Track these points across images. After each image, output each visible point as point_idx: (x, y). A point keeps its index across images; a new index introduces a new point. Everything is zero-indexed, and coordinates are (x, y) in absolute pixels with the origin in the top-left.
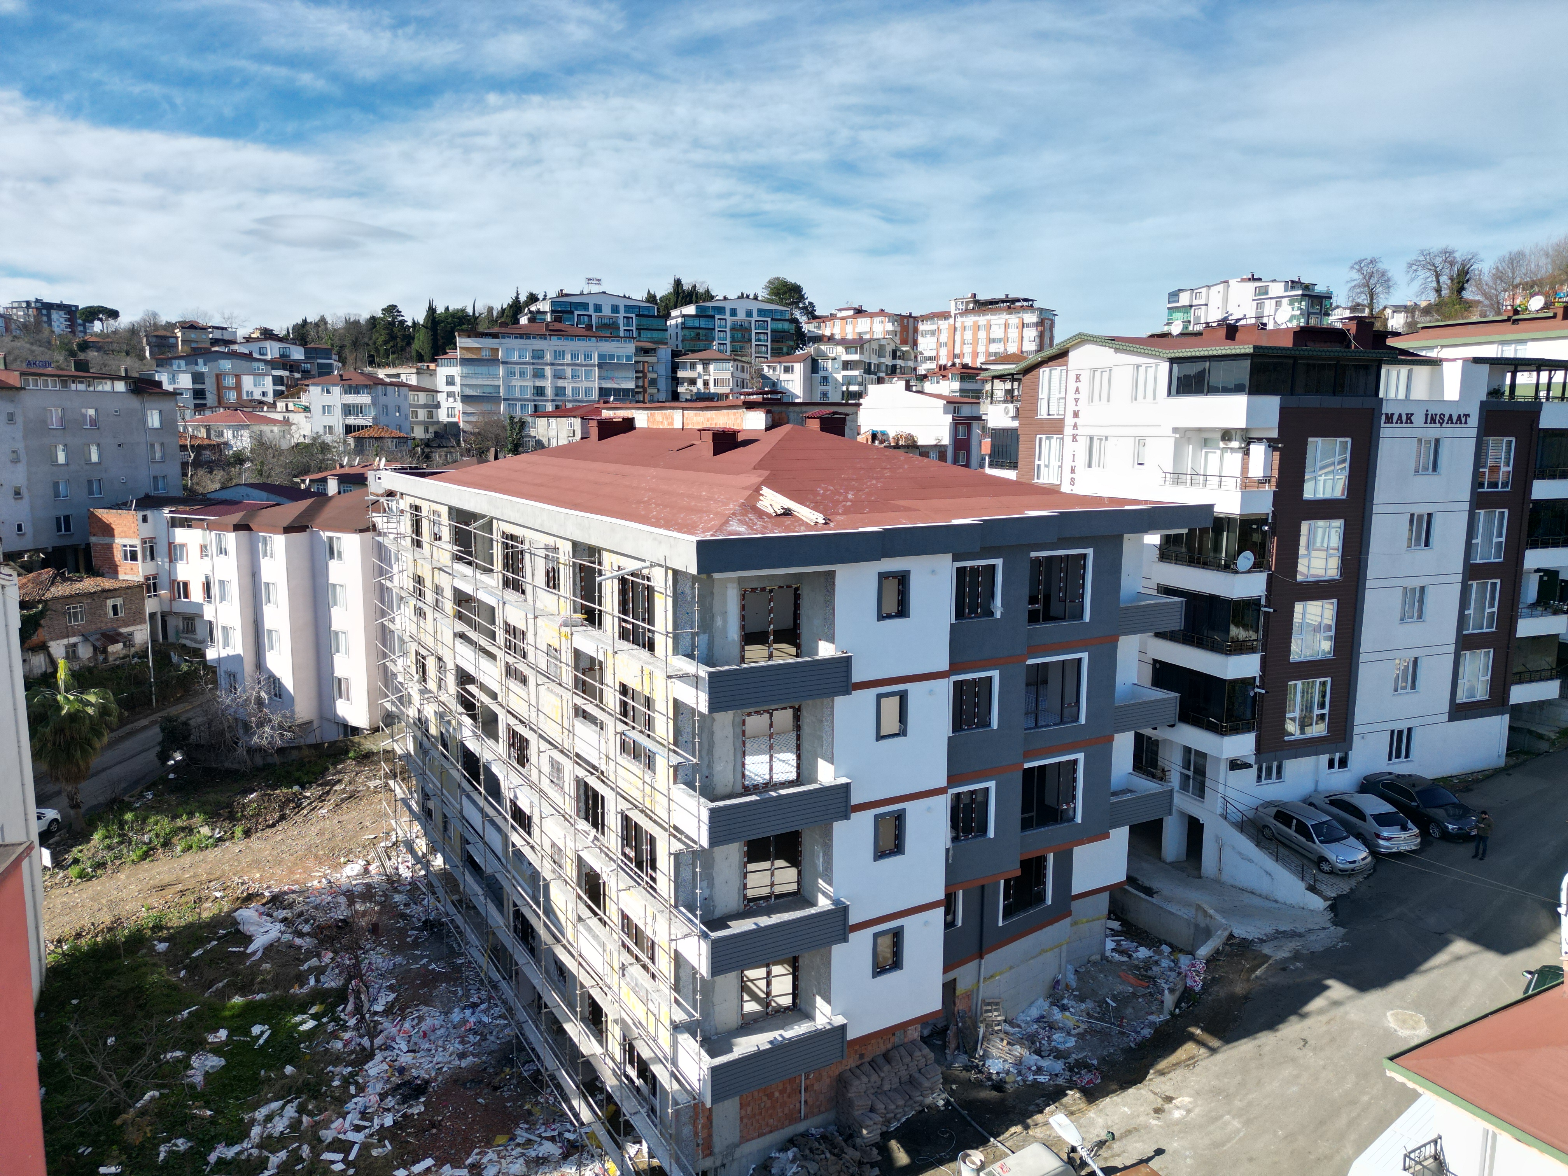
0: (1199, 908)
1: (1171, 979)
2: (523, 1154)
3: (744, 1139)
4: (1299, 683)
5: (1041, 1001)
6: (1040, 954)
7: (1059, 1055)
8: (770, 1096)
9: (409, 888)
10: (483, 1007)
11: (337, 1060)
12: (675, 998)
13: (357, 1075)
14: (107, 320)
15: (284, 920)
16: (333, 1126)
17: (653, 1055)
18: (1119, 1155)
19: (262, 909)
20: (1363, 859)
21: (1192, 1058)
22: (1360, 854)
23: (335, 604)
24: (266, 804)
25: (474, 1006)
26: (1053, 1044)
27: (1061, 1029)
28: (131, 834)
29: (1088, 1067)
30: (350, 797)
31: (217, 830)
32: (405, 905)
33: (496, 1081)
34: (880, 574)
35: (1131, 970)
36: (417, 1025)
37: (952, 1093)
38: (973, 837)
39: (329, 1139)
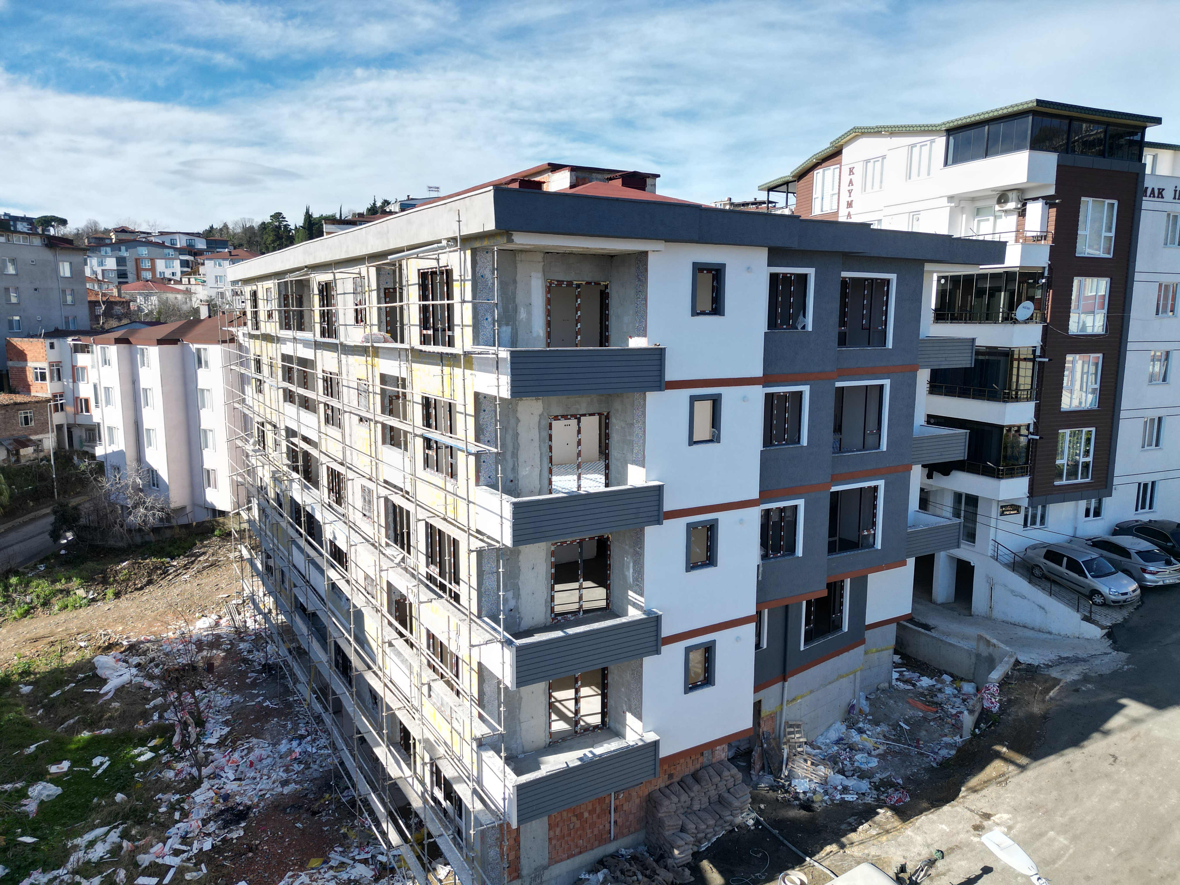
0: (980, 638)
1: (957, 705)
2: (336, 877)
3: (553, 861)
4: (1068, 431)
5: (838, 725)
6: (837, 679)
7: (863, 775)
8: (579, 816)
9: (254, 637)
10: (309, 738)
11: (167, 787)
12: (479, 714)
13: (183, 801)
14: (58, 226)
15: (138, 665)
16: (152, 850)
17: (456, 774)
18: (944, 874)
19: (120, 656)
20: (1134, 591)
21: (1003, 775)
22: (1131, 587)
23: (204, 407)
24: (136, 571)
25: (302, 737)
26: (856, 764)
27: (862, 750)
28: (14, 595)
29: (895, 786)
30: (211, 566)
31: (91, 592)
32: (249, 652)
33: (315, 807)
34: (694, 264)
35: (918, 698)
36: (246, 755)
37: (761, 812)
38: (783, 556)
39: (146, 864)
